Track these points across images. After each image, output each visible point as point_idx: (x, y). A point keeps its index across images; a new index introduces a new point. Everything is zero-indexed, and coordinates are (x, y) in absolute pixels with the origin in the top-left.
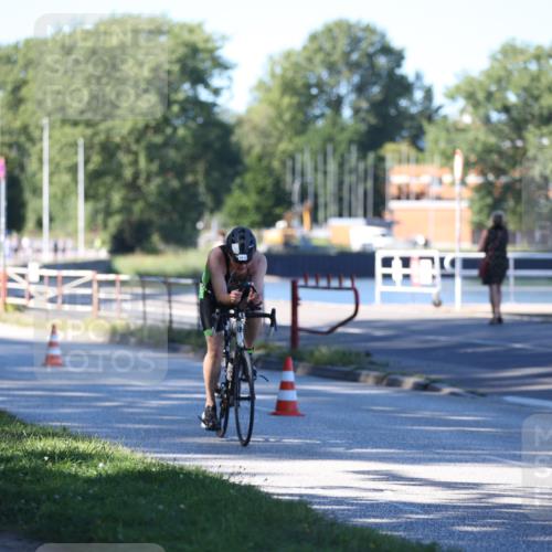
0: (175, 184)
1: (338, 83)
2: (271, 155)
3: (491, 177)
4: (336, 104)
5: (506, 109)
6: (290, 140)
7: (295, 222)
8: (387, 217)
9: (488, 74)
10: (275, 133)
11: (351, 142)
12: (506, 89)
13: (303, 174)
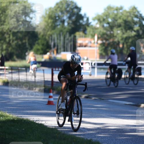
0: (20, 43)
1: (64, 16)
2: (46, 35)
3: (104, 41)
4: (63, 22)
5: (108, 23)
6: (51, 31)
7: (52, 53)
8: (77, 52)
9: (104, 14)
10: (47, 30)
11: (67, 32)
12: (108, 18)
13: (54, 40)
